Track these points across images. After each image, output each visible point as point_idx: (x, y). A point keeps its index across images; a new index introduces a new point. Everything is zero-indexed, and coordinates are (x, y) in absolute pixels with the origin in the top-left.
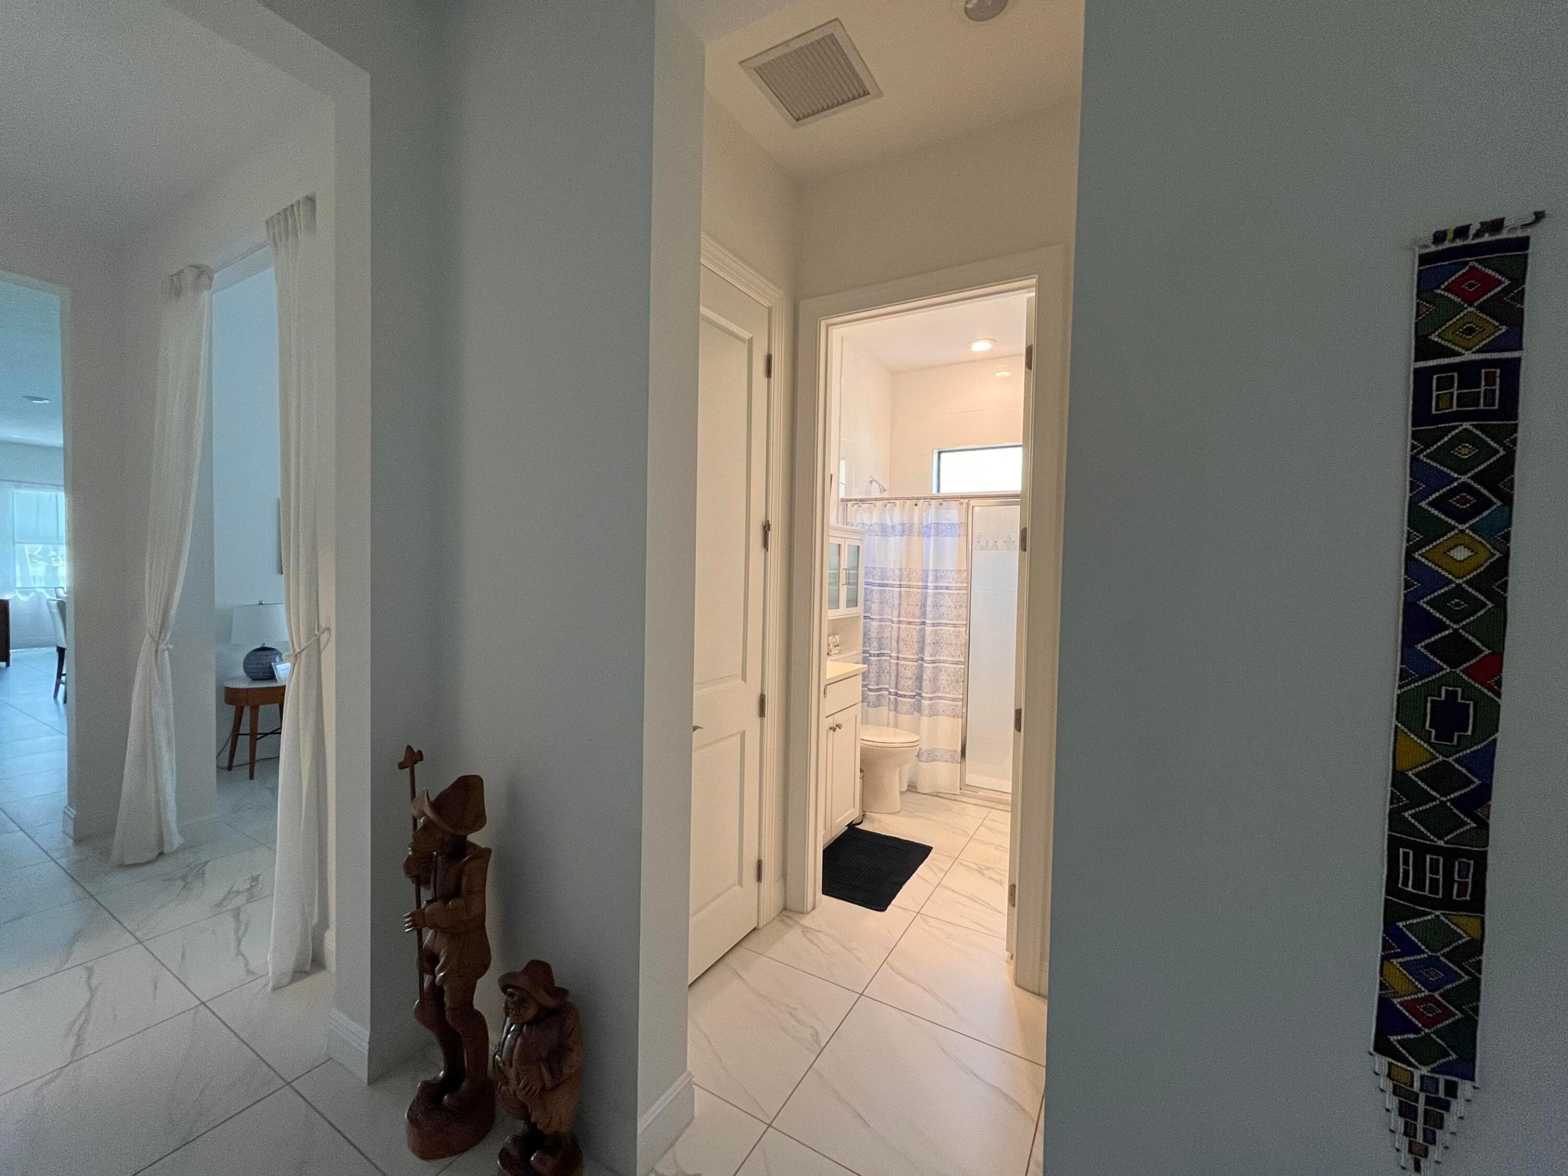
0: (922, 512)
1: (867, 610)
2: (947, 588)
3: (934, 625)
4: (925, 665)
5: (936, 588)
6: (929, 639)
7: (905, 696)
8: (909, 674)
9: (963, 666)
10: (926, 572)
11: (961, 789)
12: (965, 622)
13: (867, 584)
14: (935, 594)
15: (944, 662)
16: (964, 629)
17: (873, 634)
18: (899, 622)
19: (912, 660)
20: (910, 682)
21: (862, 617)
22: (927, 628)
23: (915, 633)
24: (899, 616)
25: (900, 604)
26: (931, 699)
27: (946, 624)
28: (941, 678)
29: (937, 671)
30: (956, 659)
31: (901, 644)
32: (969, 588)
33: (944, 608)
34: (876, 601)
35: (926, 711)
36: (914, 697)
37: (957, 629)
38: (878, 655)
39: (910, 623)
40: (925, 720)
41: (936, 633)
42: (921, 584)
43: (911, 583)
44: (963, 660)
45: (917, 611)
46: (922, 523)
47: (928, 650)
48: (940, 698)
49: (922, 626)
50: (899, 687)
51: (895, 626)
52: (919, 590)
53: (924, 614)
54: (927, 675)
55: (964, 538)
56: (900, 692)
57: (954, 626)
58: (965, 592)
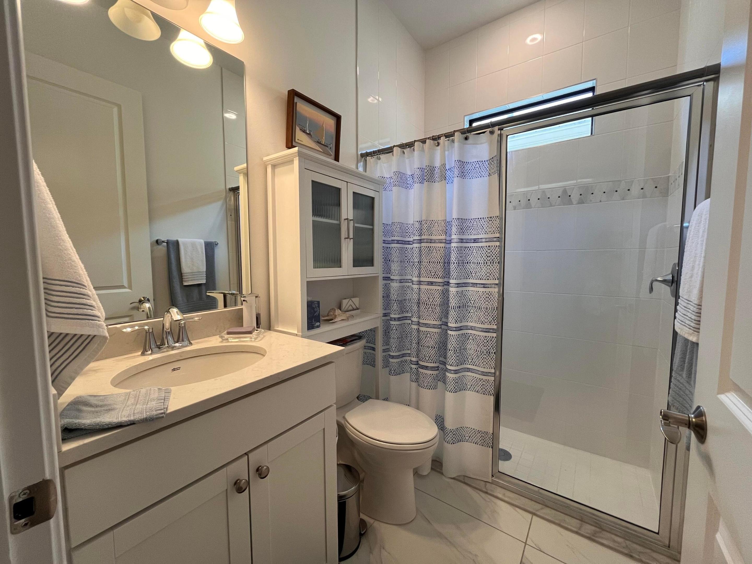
0: (444, 151)
1: (387, 269)
2: (475, 241)
3: (458, 285)
4: (449, 332)
5: (461, 241)
6: (453, 302)
7: (426, 368)
8: (431, 343)
9: (495, 335)
10: (448, 224)
11: (493, 476)
12: (497, 282)
13: (384, 242)
14: (460, 249)
15: (472, 328)
16: (496, 290)
17: (394, 296)
18: (420, 283)
19: (434, 326)
20: (433, 352)
21: (381, 279)
22: (451, 289)
23: (437, 295)
24: (419, 276)
25: (420, 262)
26: (456, 372)
27: (474, 285)
28: (469, 347)
29: (464, 339)
30: (486, 326)
31: (422, 308)
32: (502, 239)
33: (472, 265)
34: (396, 260)
35: (451, 385)
36: (437, 368)
37: (487, 290)
38: (399, 319)
39: (431, 283)
40: (449, 396)
41: (461, 295)
42: (443, 237)
43: (433, 237)
44: (495, 327)
45: (439, 269)
46: (444, 165)
47: (452, 314)
48: (469, 370)
49: (445, 287)
50: (421, 356)
51: (415, 287)
52: (443, 245)
53: (447, 274)
54: (452, 344)
55: (496, 176)
56: (421, 363)
57: (484, 286)
58: (498, 244)
